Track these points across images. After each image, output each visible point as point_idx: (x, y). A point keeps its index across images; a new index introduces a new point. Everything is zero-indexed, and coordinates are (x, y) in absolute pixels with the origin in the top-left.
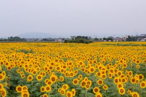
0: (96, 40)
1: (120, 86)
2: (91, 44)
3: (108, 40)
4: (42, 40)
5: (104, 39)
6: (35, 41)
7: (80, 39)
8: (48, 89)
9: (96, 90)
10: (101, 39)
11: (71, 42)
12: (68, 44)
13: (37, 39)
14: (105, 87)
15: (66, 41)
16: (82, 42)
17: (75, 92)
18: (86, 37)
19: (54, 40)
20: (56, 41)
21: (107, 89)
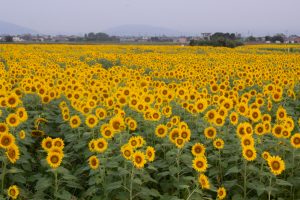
0: (252, 40)
1: (247, 142)
2: (240, 48)
3: (274, 40)
4: (149, 40)
5: (267, 38)
6: (136, 41)
7: (219, 38)
8: (101, 145)
9: (198, 150)
10: (260, 39)
11: (201, 44)
12: (195, 47)
13: (140, 38)
14: (219, 144)
15: (192, 43)
16: (224, 44)
17: (153, 152)
18: (233, 35)
19: (171, 40)
20: (175, 42)
21: (221, 147)
